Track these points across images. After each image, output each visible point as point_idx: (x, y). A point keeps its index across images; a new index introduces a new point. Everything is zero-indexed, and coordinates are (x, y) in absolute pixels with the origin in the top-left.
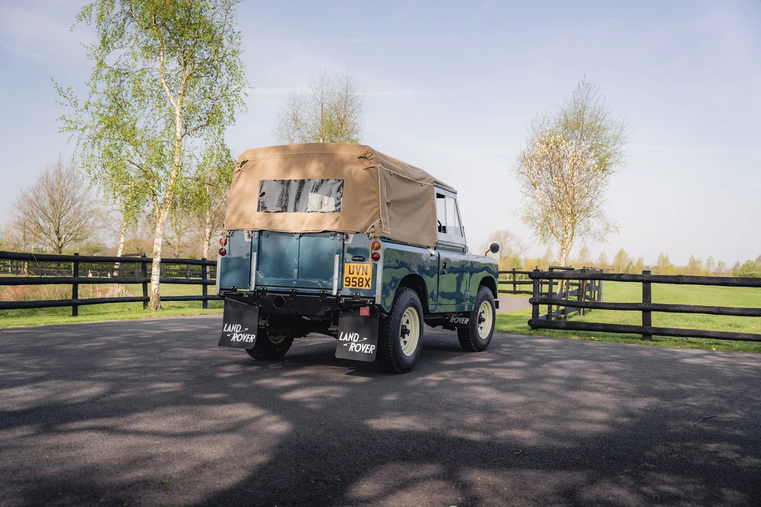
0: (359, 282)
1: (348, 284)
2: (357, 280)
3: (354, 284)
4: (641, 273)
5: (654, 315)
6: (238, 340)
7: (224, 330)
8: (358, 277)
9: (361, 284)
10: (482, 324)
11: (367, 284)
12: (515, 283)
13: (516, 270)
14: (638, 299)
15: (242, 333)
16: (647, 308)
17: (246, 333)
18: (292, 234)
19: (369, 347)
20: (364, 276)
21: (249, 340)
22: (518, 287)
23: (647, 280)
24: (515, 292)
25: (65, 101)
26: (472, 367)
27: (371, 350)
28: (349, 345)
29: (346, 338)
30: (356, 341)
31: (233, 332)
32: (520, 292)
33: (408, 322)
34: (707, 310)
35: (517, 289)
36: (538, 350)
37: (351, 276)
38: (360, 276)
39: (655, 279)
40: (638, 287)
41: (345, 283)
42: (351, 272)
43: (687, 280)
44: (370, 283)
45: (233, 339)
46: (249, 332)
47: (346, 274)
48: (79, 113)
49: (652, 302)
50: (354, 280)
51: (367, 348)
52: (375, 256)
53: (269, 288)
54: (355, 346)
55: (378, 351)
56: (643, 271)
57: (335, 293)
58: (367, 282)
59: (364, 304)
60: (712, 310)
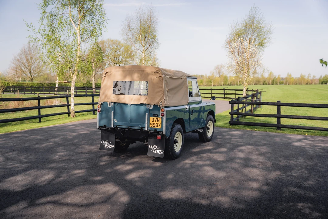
0: (156, 125)
1: (151, 126)
2: (155, 124)
3: (154, 126)
4: (277, 102)
5: (282, 119)
6: (107, 147)
7: (101, 143)
8: (156, 123)
9: (157, 126)
10: (209, 130)
11: (160, 126)
12: (224, 94)
13: (225, 89)
14: (275, 112)
15: (109, 144)
16: (279, 117)
17: (110, 144)
18: (127, 104)
19: (161, 151)
20: (158, 123)
21: (112, 147)
22: (226, 96)
23: (279, 105)
24: (225, 98)
25: (30, 29)
26: (204, 153)
27: (162, 152)
28: (153, 150)
29: (151, 147)
30: (156, 149)
31: (105, 144)
32: (227, 98)
33: (177, 137)
34: (304, 118)
35: (226, 97)
36: (232, 140)
37: (153, 123)
38: (156, 122)
39: (282, 104)
40: (275, 107)
41: (150, 125)
42: (153, 121)
43: (296, 105)
44: (161, 125)
45: (105, 147)
46: (112, 144)
47: (151, 122)
48: (36, 34)
49: (281, 114)
50: (154, 124)
51: (160, 152)
52: (162, 114)
53: (119, 126)
54: (156, 151)
55: (165, 153)
56: (277, 101)
57: (146, 129)
58: (160, 125)
59: (159, 134)
60: (306, 118)
